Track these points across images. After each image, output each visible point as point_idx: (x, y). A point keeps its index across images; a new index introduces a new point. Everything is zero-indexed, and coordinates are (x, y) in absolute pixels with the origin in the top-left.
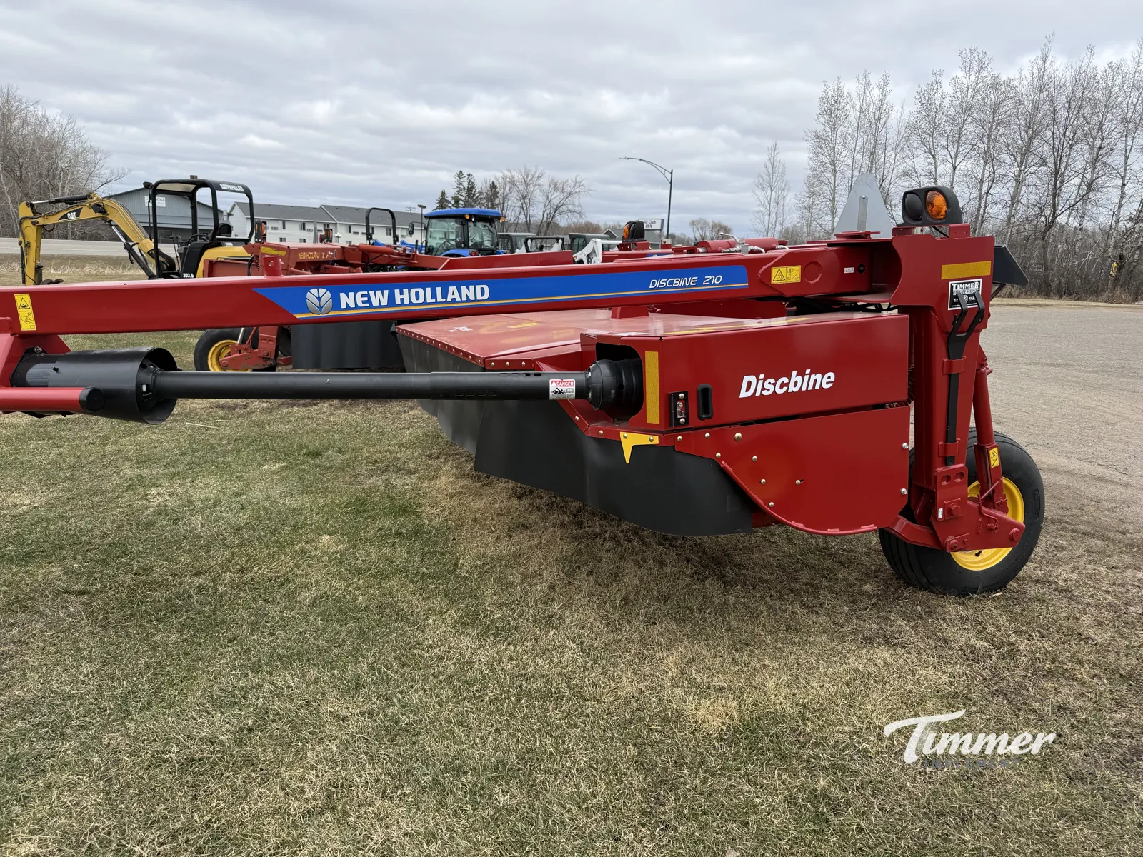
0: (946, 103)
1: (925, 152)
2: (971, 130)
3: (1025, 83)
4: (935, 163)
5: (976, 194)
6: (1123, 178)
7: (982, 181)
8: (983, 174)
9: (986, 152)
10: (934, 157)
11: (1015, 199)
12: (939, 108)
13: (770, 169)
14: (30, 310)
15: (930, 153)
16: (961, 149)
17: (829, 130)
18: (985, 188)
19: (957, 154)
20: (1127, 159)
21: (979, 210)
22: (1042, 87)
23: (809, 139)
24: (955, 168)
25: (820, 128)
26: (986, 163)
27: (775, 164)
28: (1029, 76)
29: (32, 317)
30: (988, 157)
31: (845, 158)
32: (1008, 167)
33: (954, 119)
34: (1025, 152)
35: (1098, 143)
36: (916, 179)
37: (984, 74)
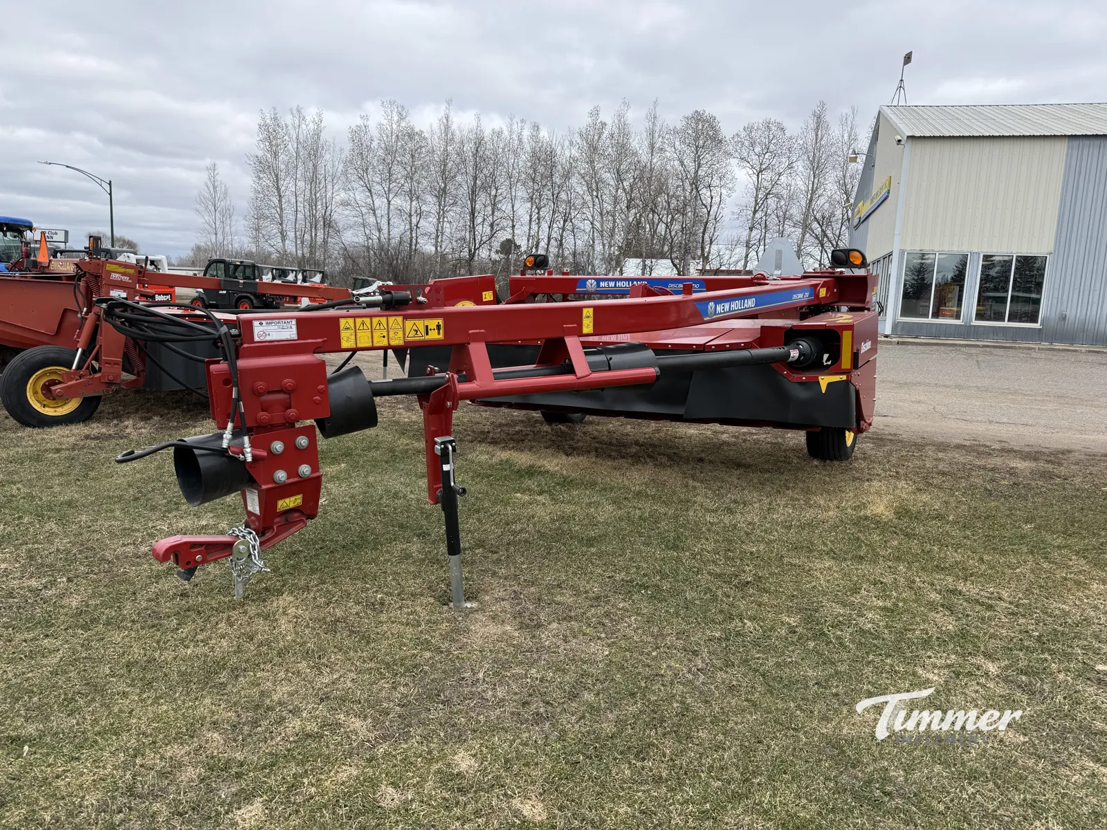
0: (375, 144)
1: (363, 186)
2: (398, 171)
3: (436, 137)
4: (372, 196)
5: (408, 227)
6: (513, 221)
7: (410, 216)
8: (411, 210)
9: (411, 191)
10: (370, 191)
11: (439, 232)
12: (369, 148)
13: (211, 189)
14: (591, 319)
15: (366, 186)
16: (391, 186)
17: (269, 155)
18: (414, 221)
19: (389, 190)
20: (513, 207)
21: (411, 240)
22: (449, 141)
23: (252, 163)
24: (389, 202)
25: (260, 154)
26: (412, 201)
27: (216, 184)
28: (438, 131)
29: (592, 324)
30: (412, 195)
31: (288, 185)
32: (430, 204)
33: (384, 160)
34: (442, 194)
35: (493, 192)
36: (358, 209)
37: (403, 124)
